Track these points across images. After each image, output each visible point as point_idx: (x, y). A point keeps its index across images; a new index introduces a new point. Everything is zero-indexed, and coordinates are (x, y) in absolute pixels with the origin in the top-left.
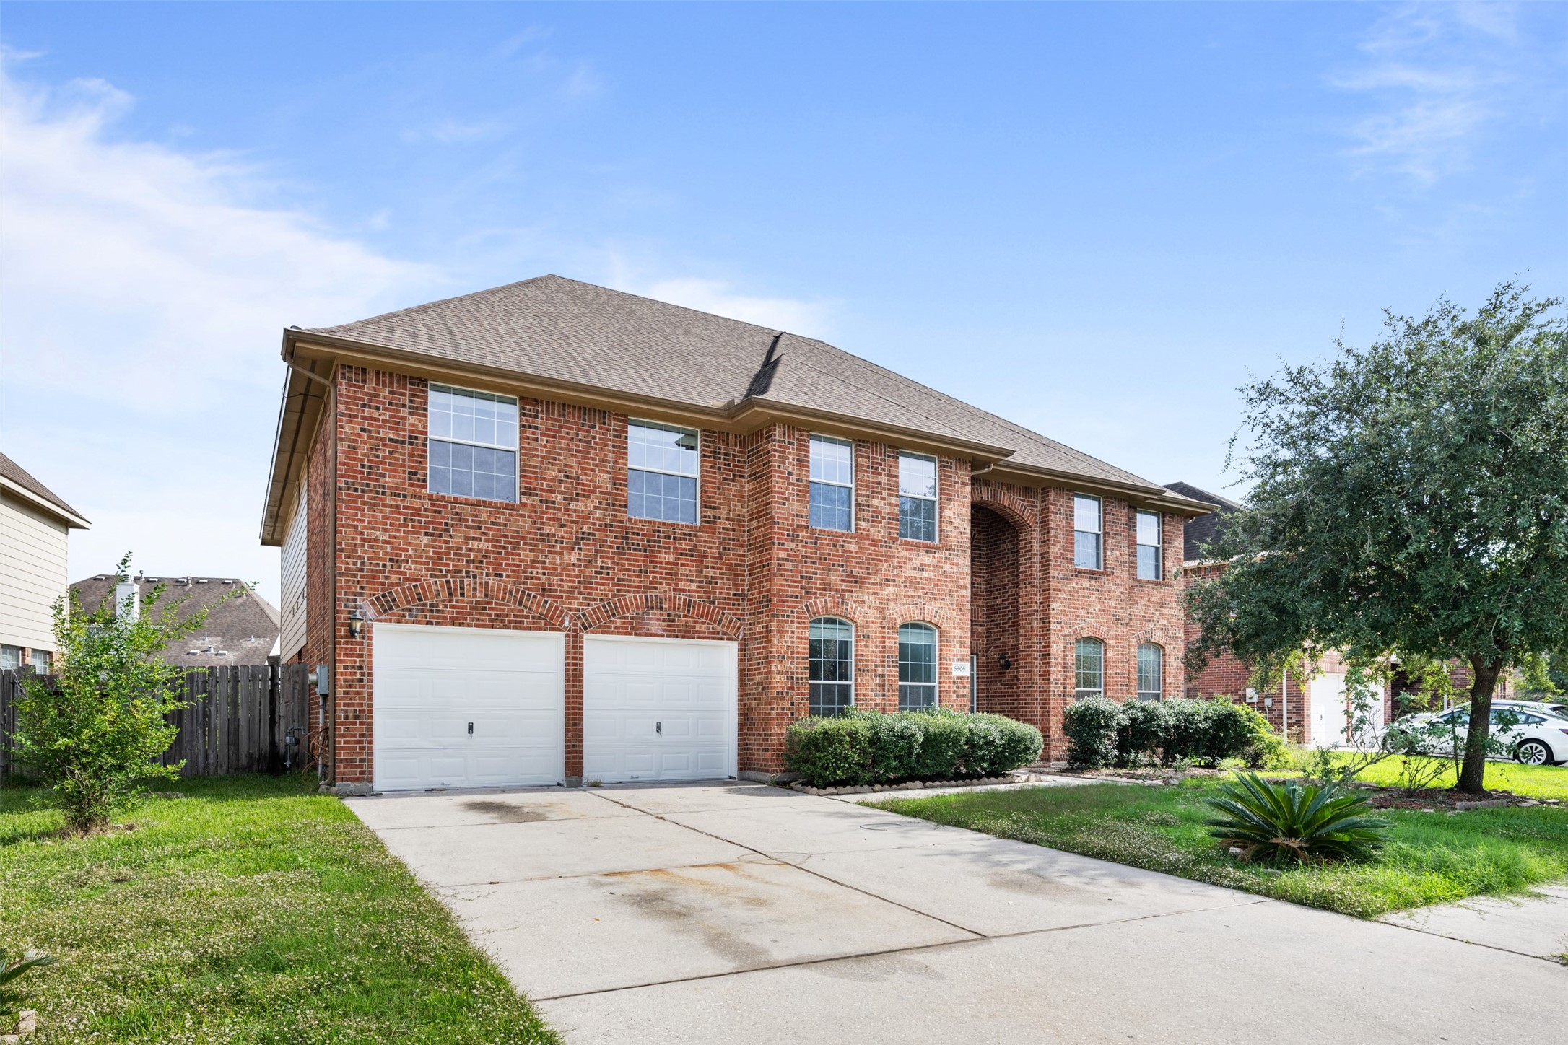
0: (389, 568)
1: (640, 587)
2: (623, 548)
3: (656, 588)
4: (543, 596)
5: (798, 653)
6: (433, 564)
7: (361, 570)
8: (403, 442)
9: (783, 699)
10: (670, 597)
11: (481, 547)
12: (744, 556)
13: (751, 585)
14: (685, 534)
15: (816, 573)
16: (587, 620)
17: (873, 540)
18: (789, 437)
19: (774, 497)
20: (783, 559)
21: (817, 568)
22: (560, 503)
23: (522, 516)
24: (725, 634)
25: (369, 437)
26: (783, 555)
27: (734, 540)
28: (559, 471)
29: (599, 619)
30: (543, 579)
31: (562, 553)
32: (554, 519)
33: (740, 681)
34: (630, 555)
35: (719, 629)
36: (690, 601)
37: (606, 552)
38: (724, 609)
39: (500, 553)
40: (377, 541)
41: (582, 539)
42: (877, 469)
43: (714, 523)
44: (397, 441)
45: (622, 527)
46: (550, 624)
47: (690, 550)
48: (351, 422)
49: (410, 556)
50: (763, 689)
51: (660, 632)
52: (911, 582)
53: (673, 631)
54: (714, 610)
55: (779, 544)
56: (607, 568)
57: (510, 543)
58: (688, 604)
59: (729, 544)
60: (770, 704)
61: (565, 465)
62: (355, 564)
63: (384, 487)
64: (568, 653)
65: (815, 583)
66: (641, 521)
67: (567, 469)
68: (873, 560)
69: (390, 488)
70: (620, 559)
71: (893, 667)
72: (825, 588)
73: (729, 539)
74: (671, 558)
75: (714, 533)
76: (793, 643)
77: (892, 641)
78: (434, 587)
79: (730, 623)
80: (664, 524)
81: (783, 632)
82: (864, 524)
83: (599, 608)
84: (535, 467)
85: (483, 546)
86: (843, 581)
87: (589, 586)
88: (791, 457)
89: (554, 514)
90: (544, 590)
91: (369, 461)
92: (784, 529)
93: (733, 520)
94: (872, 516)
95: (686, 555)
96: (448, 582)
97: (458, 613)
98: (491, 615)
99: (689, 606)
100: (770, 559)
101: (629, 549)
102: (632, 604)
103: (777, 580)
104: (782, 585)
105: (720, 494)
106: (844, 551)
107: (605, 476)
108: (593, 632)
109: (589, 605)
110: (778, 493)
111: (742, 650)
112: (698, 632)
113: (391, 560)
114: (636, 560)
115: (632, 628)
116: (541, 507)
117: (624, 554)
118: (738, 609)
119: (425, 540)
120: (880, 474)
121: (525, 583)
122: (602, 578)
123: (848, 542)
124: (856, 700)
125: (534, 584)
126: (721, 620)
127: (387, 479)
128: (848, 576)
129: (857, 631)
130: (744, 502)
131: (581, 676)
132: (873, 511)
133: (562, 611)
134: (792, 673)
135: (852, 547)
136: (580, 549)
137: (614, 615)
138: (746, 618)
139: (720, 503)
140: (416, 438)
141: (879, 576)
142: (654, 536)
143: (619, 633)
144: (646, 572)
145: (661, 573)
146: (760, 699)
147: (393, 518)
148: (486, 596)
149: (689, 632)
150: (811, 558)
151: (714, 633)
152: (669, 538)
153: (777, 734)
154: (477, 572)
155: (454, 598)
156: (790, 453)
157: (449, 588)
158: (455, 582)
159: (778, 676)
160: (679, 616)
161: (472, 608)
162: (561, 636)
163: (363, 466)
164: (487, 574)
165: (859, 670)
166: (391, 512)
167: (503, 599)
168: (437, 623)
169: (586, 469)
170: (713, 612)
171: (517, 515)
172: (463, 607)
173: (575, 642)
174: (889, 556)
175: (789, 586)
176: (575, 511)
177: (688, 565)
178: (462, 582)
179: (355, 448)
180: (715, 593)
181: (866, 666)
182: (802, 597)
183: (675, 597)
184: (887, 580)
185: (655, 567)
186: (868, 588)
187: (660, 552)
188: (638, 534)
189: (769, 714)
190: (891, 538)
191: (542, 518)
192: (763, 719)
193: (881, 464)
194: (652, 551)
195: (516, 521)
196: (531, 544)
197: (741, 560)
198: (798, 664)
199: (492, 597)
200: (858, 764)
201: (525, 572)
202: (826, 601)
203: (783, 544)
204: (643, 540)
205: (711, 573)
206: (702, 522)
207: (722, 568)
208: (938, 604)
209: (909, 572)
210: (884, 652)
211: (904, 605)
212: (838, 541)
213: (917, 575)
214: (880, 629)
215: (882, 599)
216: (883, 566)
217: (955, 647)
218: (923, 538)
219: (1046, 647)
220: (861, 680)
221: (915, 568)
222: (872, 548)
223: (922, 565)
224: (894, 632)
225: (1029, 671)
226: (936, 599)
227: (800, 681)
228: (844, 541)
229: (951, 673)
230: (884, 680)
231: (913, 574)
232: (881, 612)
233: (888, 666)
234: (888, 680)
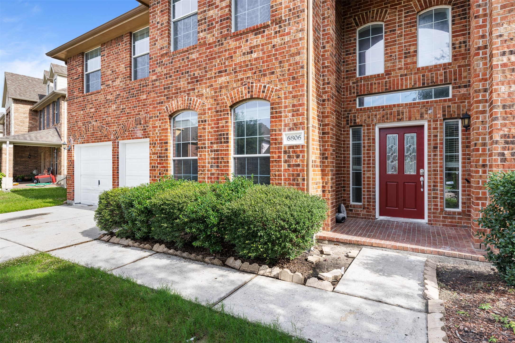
0: (75, 125)
1: (134, 115)
2: (129, 97)
3: (139, 114)
5: (162, 139)
6: (83, 121)
7: (71, 127)
10: (144, 117)
11: (93, 110)
15: (172, 83)
16: (118, 134)
17: (209, 44)
19: (151, 43)
20: (154, 80)
21: (173, 80)
22: (111, 84)
23: (101, 94)
26: (154, 77)
28: (111, 70)
29: (121, 134)
30: (107, 119)
31: (112, 106)
37: (124, 101)
39: (97, 112)
40: (73, 116)
41: (117, 98)
44: (77, 79)
45: (128, 87)
46: (108, 138)
49: (79, 119)
51: (141, 136)
52: (241, 67)
53: (145, 135)
55: (153, 71)
56: (124, 109)
57: (99, 106)
61: (112, 67)
64: (113, 150)
65: (172, 90)
70: (128, 103)
71: (225, 143)
72: (178, 91)
74: (145, 97)
78: (83, 129)
80: (143, 80)
83: (121, 128)
86: (189, 83)
87: (119, 119)
89: (110, 90)
90: (107, 124)
94: (208, 25)
97: (88, 138)
102: (131, 124)
103: (152, 95)
106: (189, 61)
107: (123, 65)
108: (120, 140)
109: (118, 128)
113: (76, 122)
114: (133, 102)
115: (131, 136)
117: (129, 100)
122: (122, 114)
123: (192, 53)
125: (104, 122)
127: (75, 93)
128: (192, 79)
132: (210, 21)
133: (111, 132)
134: (160, 153)
135: (194, 56)
136: (116, 102)
137: (125, 131)
140: (80, 75)
142: (138, 87)
143: (128, 139)
144: (136, 107)
145: (141, 106)
148: (93, 130)
150: (169, 73)
152: (144, 86)
154: (92, 121)
155: (87, 133)
156: (158, 10)
157: (86, 129)
159: (153, 156)
160: (148, 126)
161: (91, 135)
162: (111, 143)
163: (71, 91)
166: (76, 105)
167: (97, 131)
168: (84, 143)
173: (115, 145)
174: (222, 52)
175: (158, 97)
176: (115, 86)
178: (89, 126)
182: (165, 102)
184: (220, 72)
185: (139, 103)
186: (206, 83)
187: (141, 95)
188: (133, 89)
190: (222, 36)
191: (106, 93)
194: (138, 96)
195: (100, 97)
196: (104, 105)
198: (162, 147)
201: (103, 118)
202: (178, 102)
203: (155, 71)
204: (135, 91)
208: (267, 79)
209: (239, 59)
210: (218, 131)
211: (234, 89)
212: (185, 55)
213: (246, 59)
214: (215, 113)
215: (216, 89)
216: (216, 61)
217: (286, 117)
218: (259, 22)
219: (491, 92)
220: (200, 155)
221: (244, 54)
222: (208, 51)
223: (251, 48)
224: (226, 114)
225: (473, 130)
226: (265, 75)
227: (163, 159)
228: (189, 54)
229: (281, 143)
230: (218, 154)
231: (243, 59)
232: (215, 100)
233: (221, 143)
234: (221, 154)
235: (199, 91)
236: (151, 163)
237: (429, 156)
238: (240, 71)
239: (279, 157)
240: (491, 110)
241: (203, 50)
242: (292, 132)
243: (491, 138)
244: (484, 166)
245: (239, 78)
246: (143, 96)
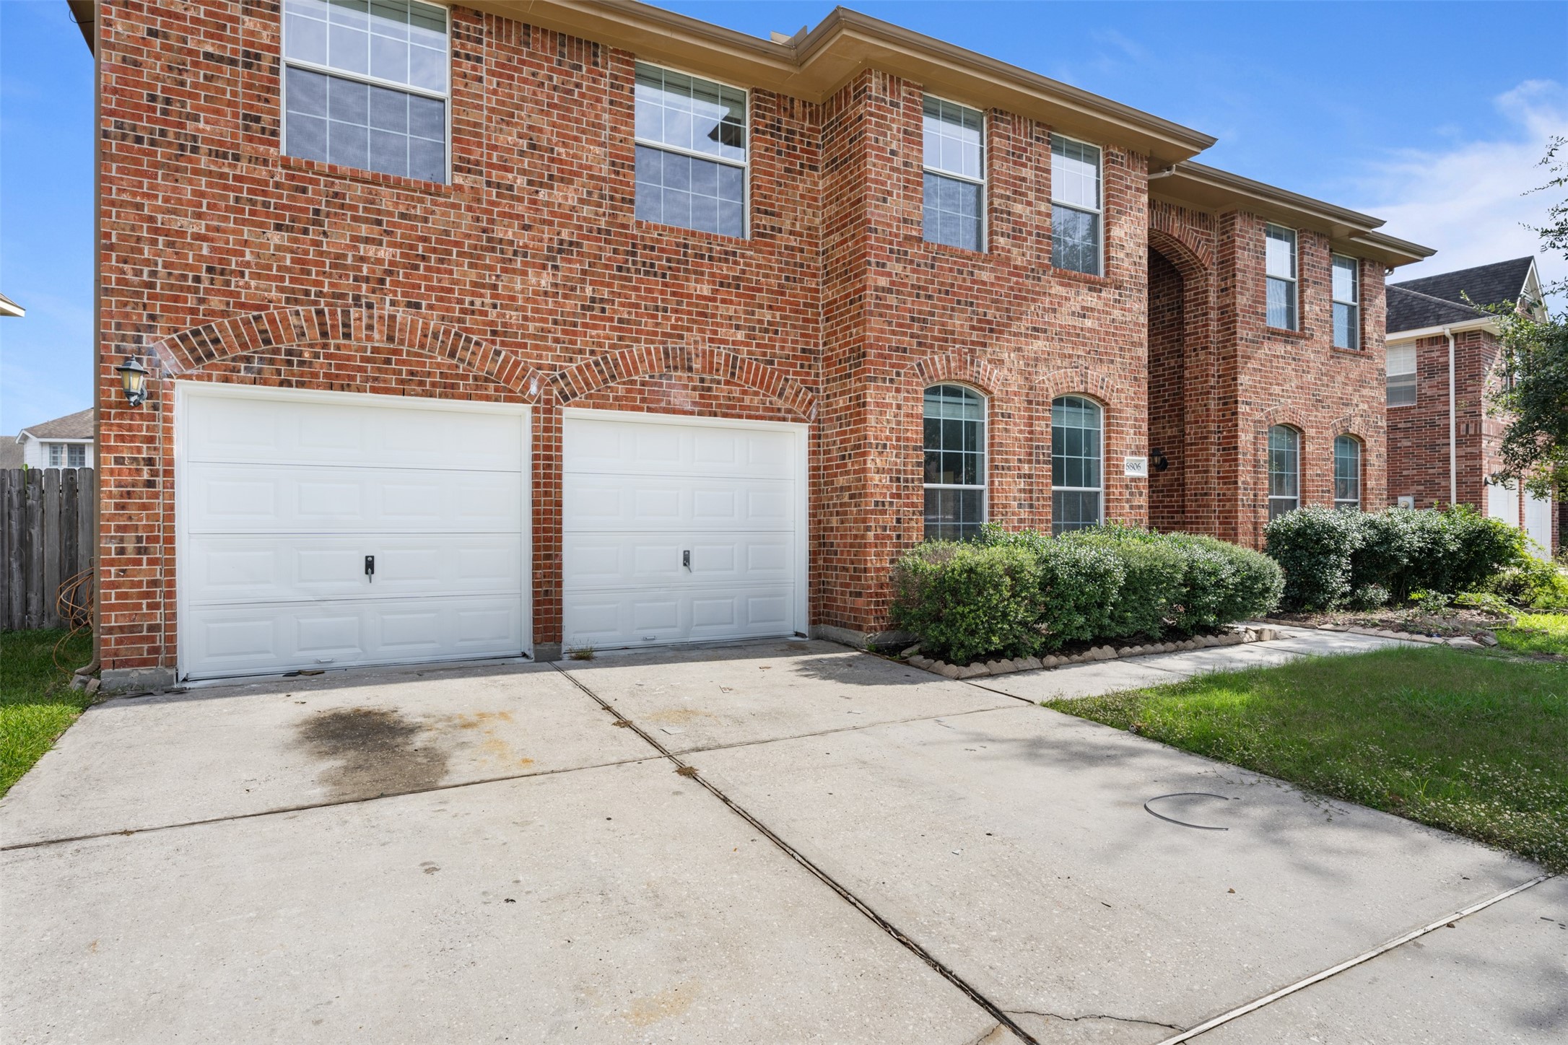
0: (205, 284)
1: (655, 334)
2: (628, 270)
3: (681, 337)
4: (493, 342)
5: (907, 439)
6: (292, 280)
7: (151, 285)
8: (233, 62)
9: (884, 512)
10: (704, 352)
11: (381, 254)
12: (817, 291)
13: (828, 335)
14: (726, 253)
15: (932, 314)
16: (568, 384)
17: (1016, 267)
18: (892, 93)
19: (869, 188)
20: (883, 289)
21: (935, 306)
22: (520, 189)
23: (454, 206)
24: (789, 411)
25: (164, 47)
26: (883, 282)
27: (802, 266)
28: (520, 136)
29: (588, 384)
30: (492, 315)
31: (525, 273)
32: (511, 216)
33: (812, 484)
34: (640, 281)
35: (780, 403)
36: (735, 358)
37: (599, 275)
38: (787, 372)
39: (416, 267)
40: (182, 234)
41: (560, 251)
42: (1020, 157)
43: (772, 237)
44: (221, 59)
45: (626, 236)
46: (505, 389)
47: (735, 278)
48: (128, 16)
49: (248, 264)
50: (852, 497)
51: (689, 408)
52: (1069, 334)
53: (708, 406)
54: (772, 373)
55: (878, 264)
56: (602, 300)
57: (434, 250)
58: (733, 363)
59: (794, 272)
60: (864, 521)
61: (530, 127)
62: (138, 273)
63: (195, 139)
64: (536, 438)
65: (932, 330)
66: (656, 227)
67: (534, 134)
68: (1016, 297)
69: (205, 140)
70: (623, 287)
71: (1045, 462)
72: (946, 338)
73: (795, 265)
74: (706, 290)
75: (772, 253)
76: (898, 423)
77: (1043, 423)
78: (293, 320)
79: (797, 395)
80: (693, 234)
81: (883, 405)
82: (1002, 241)
83: (588, 366)
84: (476, 125)
85: (385, 253)
86: (973, 328)
87: (571, 329)
88: (895, 126)
89: (511, 207)
90: (494, 333)
91: (164, 90)
92: (884, 241)
93: (801, 235)
94: (1013, 229)
95: (729, 285)
96: (320, 313)
97: (338, 367)
98: (400, 372)
99: (734, 367)
100: (864, 288)
101: (638, 271)
102: (642, 361)
103: (875, 322)
104: (882, 331)
105: (780, 193)
106: (974, 282)
107: (598, 150)
108: (578, 405)
109: (571, 360)
110: (876, 182)
111: (815, 437)
112: (748, 407)
113: (210, 270)
114: (649, 290)
115: (643, 400)
116: (489, 194)
117: (630, 280)
118: (808, 374)
119: (276, 238)
120: (1025, 165)
121: (460, 321)
122: (592, 317)
123: (981, 268)
124: (992, 514)
125: (476, 322)
126: (783, 389)
127: (201, 125)
128: (980, 321)
129: (993, 407)
130: (818, 208)
131: (560, 476)
132: (1016, 223)
133: (525, 370)
134: (898, 471)
135: (986, 276)
136: (555, 267)
137: (613, 377)
138: (821, 387)
139: (781, 207)
140: (258, 57)
141: (1024, 323)
142: (677, 253)
143: (621, 408)
144: (665, 310)
145: (690, 313)
146: (845, 513)
147: (214, 196)
148: (390, 339)
149: (734, 407)
150: (926, 289)
151: (772, 410)
152: (702, 257)
153: (877, 570)
154: (373, 298)
155: (332, 342)
156: (893, 120)
157: (322, 324)
158: (333, 314)
159: (877, 477)
160: (719, 382)
161: (364, 359)
162: (524, 410)
163: (153, 98)
164: (393, 303)
165: (997, 467)
166: (209, 185)
167: (422, 346)
168: (301, 384)
169: (565, 136)
170: (771, 377)
171: (445, 205)
172: (349, 358)
173: (549, 420)
174: (1038, 293)
175: (893, 333)
176: (548, 204)
177: (731, 302)
178: (346, 314)
179: (136, 63)
180: (773, 347)
181: (1007, 461)
182: (912, 351)
183: (712, 352)
184: (1035, 329)
185: (679, 303)
186: (1008, 341)
187: (687, 280)
188: (652, 249)
189: (863, 537)
190: (1041, 265)
191: (491, 212)
192: (852, 545)
193: (1025, 151)
194: (675, 277)
195: (443, 214)
196: (471, 256)
197: (813, 298)
198: (906, 456)
199: (402, 342)
200: (1023, 623)
201: (461, 302)
203: (884, 265)
204: (660, 259)
205: (767, 316)
206: (753, 235)
207: (783, 309)
208: (1104, 369)
209: (1064, 319)
210: (1031, 440)
211: (1059, 368)
212: (965, 265)
213: (1077, 324)
214: (1025, 405)
215: (1029, 358)
216: (1029, 307)
217: (1128, 433)
218: (1080, 267)
219: (1231, 437)
220: (999, 481)
221: (1073, 313)
222: (1015, 279)
223: (1083, 308)
224: (1046, 410)
226: (1102, 361)
228: (974, 267)
229: (1122, 473)
230: (1031, 484)
231: (1070, 321)
232: (1027, 379)
233: (1038, 462)
234: (1038, 483)
235: (994, 352)
238: (1068, 341)
239: (1121, 494)
240: (1230, 455)
241: (1003, 273)
242: (1134, 458)
245: (1067, 352)
246: (699, 286)
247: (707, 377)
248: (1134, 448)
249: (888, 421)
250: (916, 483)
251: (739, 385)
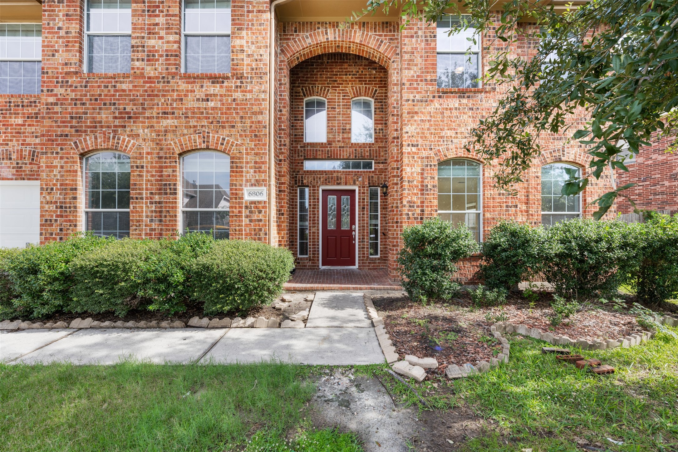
3: (7, 144)
5: (66, 184)
9: (51, 225)
10: (18, 150)
14: (31, 102)
15: (86, 113)
17: (149, 78)
19: (44, 51)
20: (52, 104)
21: (88, 109)
26: (51, 100)
36: (34, 152)
42: (155, 11)
47: (36, 114)
51: (10, 177)
52: (194, 113)
53: (20, 176)
55: (48, 91)
58: (33, 154)
60: (41, 230)
65: (85, 122)
68: (149, 95)
71: (172, 194)
72: (95, 125)
74: (20, 121)
80: (12, 96)
81: (51, 167)
82: (138, 64)
86: (115, 118)
92: (53, 77)
94: (148, 56)
95: (32, 117)
99: (33, 156)
103: (46, 123)
104: (51, 126)
106: (116, 91)
110: (48, 46)
120: (158, 16)
123: (121, 82)
128: (120, 113)
132: (150, 51)
134: (61, 202)
135: (124, 86)
142: (6, 106)
145: (11, 133)
149: (33, 175)
150: (81, 100)
152: (18, 106)
156: (60, 11)
159: (47, 206)
160: (26, 164)
174: (168, 91)
175: (59, 127)
177: (33, 125)
181: (140, 194)
182: (71, 136)
183: (22, 150)
184: (165, 113)
185: (7, 129)
186: (143, 122)
187: (11, 118)
190: (169, 74)
193: (159, 7)
198: (66, 194)
202: (96, 138)
203: (52, 91)
208: (226, 132)
209: (190, 103)
210: (161, 180)
211: (184, 135)
212: (109, 82)
213: (201, 106)
214: (157, 159)
215: (159, 131)
216: (160, 100)
217: (248, 172)
218: (216, 71)
219: (402, 171)
220: (134, 206)
221: (198, 100)
222: (148, 85)
223: (207, 95)
224: (173, 162)
225: (391, 196)
226: (223, 127)
227: (68, 210)
228: (117, 82)
229: (242, 198)
230: (161, 207)
231: (196, 104)
232: (157, 144)
233: (166, 194)
234: (166, 207)
235: (132, 130)
236: (42, 216)
237: (359, 214)
238: (193, 118)
239: (240, 212)
240: (402, 183)
241: (139, 82)
242: (254, 188)
243: (402, 203)
244: (397, 222)
245: (191, 124)
246: (16, 120)
247: (19, 161)
248: (253, 182)
249: (55, 176)
250: (72, 209)
251: (37, 164)
